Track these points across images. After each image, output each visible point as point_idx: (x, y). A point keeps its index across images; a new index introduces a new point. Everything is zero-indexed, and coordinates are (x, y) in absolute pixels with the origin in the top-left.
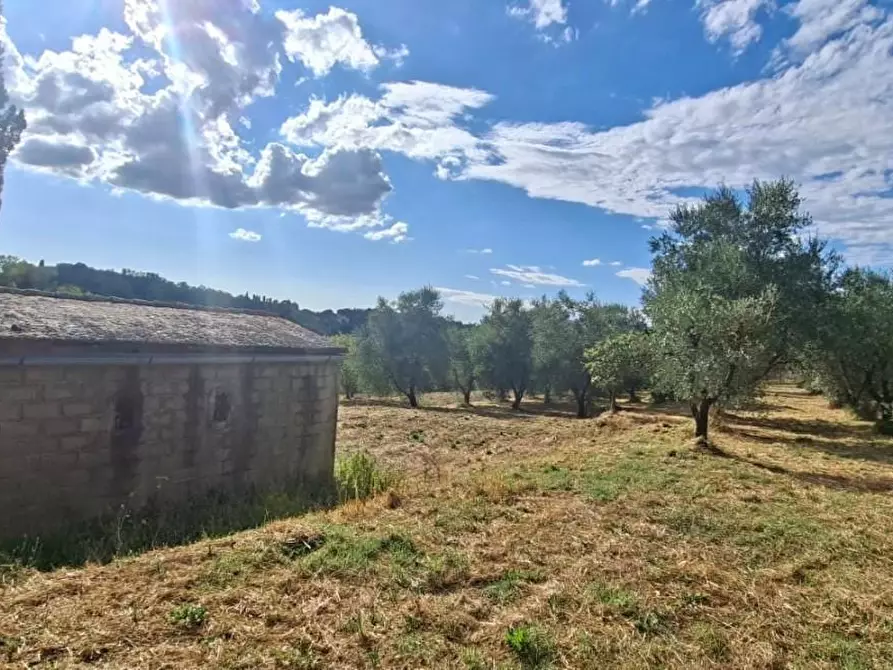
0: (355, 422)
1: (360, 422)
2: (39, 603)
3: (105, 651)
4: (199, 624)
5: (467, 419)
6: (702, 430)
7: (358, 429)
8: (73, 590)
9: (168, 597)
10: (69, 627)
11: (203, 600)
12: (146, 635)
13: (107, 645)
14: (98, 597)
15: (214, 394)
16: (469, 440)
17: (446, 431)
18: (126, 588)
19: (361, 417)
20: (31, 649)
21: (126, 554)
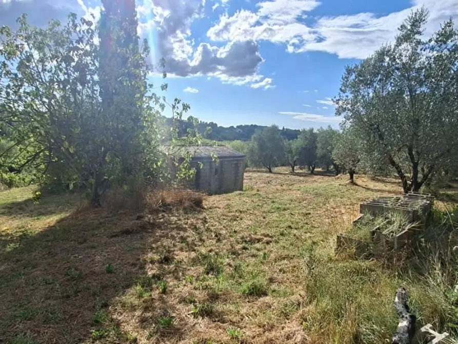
6: (352, 177)
7: (249, 180)
16: (287, 184)
17: (280, 181)
19: (250, 176)
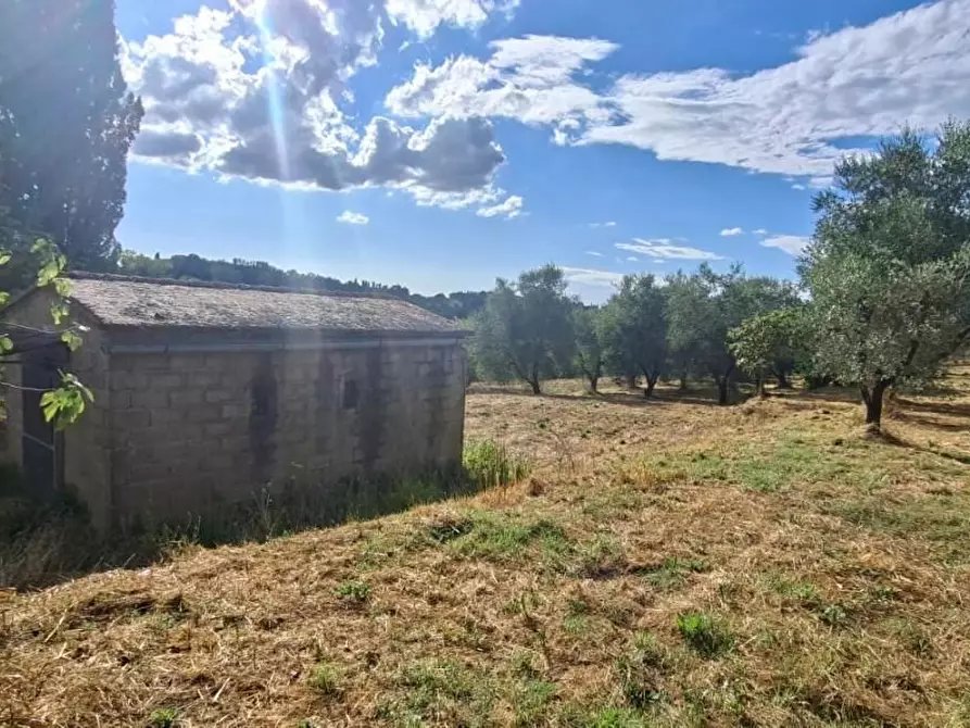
0: (478, 410)
1: (483, 410)
2: (212, 576)
3: (281, 620)
4: (363, 600)
5: (596, 407)
6: (874, 415)
7: (481, 417)
8: (240, 566)
9: (328, 574)
10: (243, 598)
11: (363, 577)
12: (315, 608)
13: (282, 616)
14: (264, 573)
15: (343, 379)
16: (600, 429)
17: (575, 420)
18: (288, 564)
19: (483, 406)
20: (213, 616)
21: (280, 534)
